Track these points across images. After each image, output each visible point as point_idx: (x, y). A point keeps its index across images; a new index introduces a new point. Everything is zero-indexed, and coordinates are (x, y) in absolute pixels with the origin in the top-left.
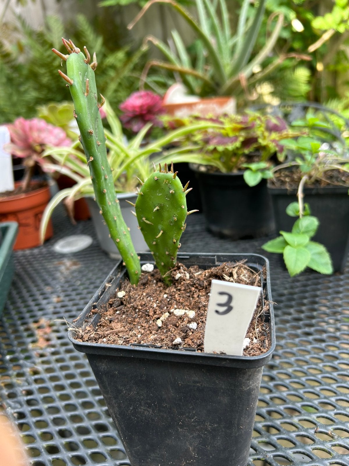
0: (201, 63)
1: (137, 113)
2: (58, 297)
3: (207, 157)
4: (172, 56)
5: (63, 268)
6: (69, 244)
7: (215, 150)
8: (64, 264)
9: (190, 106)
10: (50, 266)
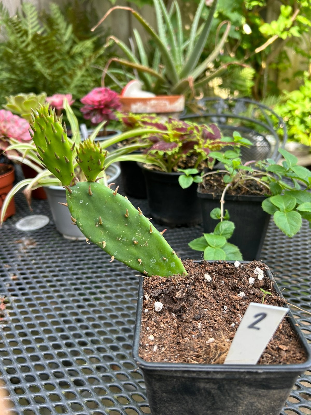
0: (156, 61)
1: (96, 107)
2: (15, 275)
3: (150, 157)
4: (132, 55)
5: (21, 246)
6: (29, 223)
7: (157, 153)
8: (22, 242)
9: (144, 101)
10: (9, 244)
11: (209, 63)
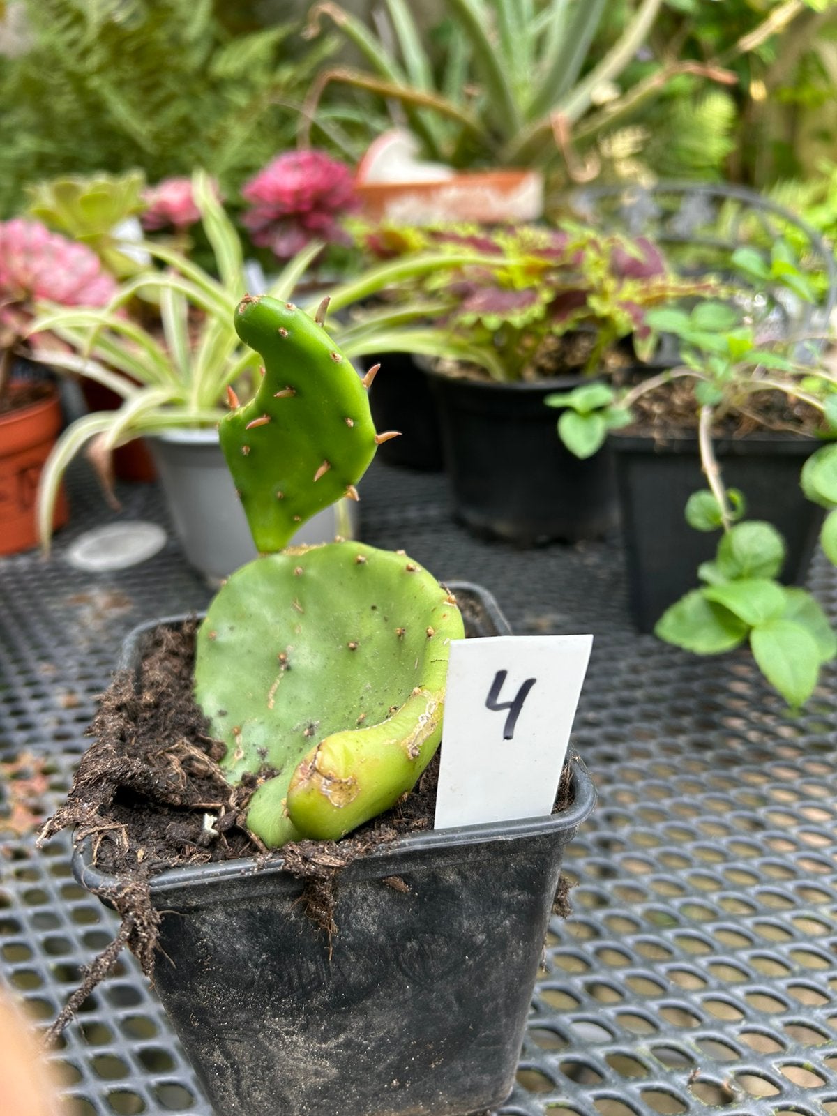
0: (456, 75)
1: (287, 210)
2: (71, 692)
3: (458, 340)
4: (384, 58)
5: (86, 613)
6: (107, 547)
7: (479, 324)
8: (89, 601)
9: (424, 190)
10: (55, 607)
11: (600, 89)
